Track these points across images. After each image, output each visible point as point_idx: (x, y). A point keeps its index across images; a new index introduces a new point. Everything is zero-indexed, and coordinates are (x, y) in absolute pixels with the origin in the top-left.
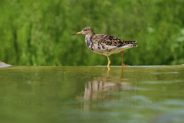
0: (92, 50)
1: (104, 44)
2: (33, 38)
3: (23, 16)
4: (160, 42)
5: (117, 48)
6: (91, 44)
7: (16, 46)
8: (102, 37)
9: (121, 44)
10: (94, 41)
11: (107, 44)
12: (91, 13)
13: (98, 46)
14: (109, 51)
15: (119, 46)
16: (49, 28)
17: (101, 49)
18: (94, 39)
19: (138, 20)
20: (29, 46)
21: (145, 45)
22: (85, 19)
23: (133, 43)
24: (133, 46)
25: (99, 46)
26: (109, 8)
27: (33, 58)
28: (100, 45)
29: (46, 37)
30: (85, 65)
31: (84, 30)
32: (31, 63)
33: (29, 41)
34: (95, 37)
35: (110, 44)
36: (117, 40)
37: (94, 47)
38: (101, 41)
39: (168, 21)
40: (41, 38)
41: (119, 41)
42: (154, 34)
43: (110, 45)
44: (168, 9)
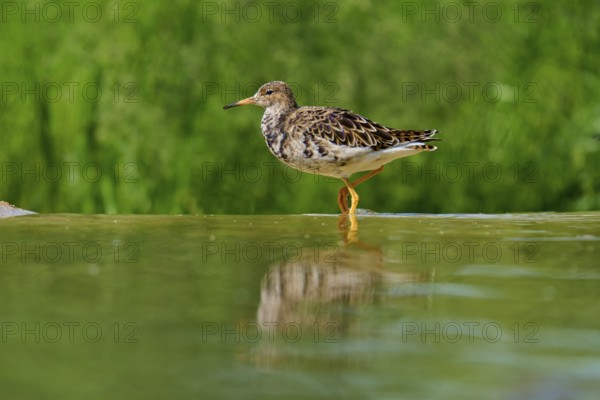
0: (282, 160)
1: (326, 141)
2: (105, 117)
3: (70, 46)
4: (534, 136)
5: (368, 153)
6: (280, 138)
7: (47, 146)
8: (318, 118)
9: (383, 140)
10: (291, 130)
11: (334, 142)
12: (301, 35)
13: (304, 145)
14: (343, 164)
15: (375, 148)
16: (159, 85)
17: (315, 157)
18: (291, 122)
19: (462, 59)
20: (92, 144)
21: (484, 143)
22: (279, 55)
23: (422, 137)
24: (424, 147)
25: (308, 146)
26: (361, 18)
27: (106, 187)
28: (312, 143)
29: (151, 116)
30: (283, 211)
31: (262, 90)
32: (99, 205)
33: (91, 130)
34: (294, 115)
35: (346, 140)
36: (370, 128)
37: (292, 150)
38: (316, 132)
39: (563, 63)
40: (132, 120)
41: (375, 130)
42: (514, 105)
43: (345, 143)
44: (563, 22)
